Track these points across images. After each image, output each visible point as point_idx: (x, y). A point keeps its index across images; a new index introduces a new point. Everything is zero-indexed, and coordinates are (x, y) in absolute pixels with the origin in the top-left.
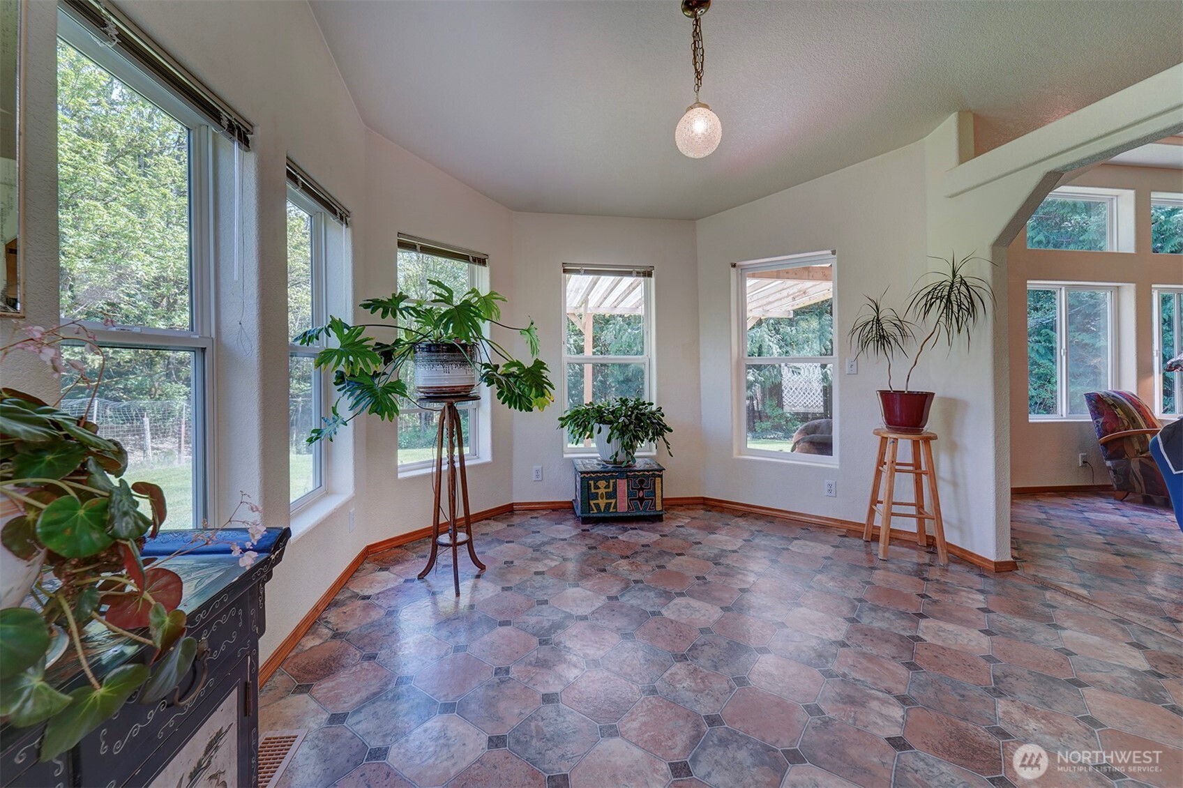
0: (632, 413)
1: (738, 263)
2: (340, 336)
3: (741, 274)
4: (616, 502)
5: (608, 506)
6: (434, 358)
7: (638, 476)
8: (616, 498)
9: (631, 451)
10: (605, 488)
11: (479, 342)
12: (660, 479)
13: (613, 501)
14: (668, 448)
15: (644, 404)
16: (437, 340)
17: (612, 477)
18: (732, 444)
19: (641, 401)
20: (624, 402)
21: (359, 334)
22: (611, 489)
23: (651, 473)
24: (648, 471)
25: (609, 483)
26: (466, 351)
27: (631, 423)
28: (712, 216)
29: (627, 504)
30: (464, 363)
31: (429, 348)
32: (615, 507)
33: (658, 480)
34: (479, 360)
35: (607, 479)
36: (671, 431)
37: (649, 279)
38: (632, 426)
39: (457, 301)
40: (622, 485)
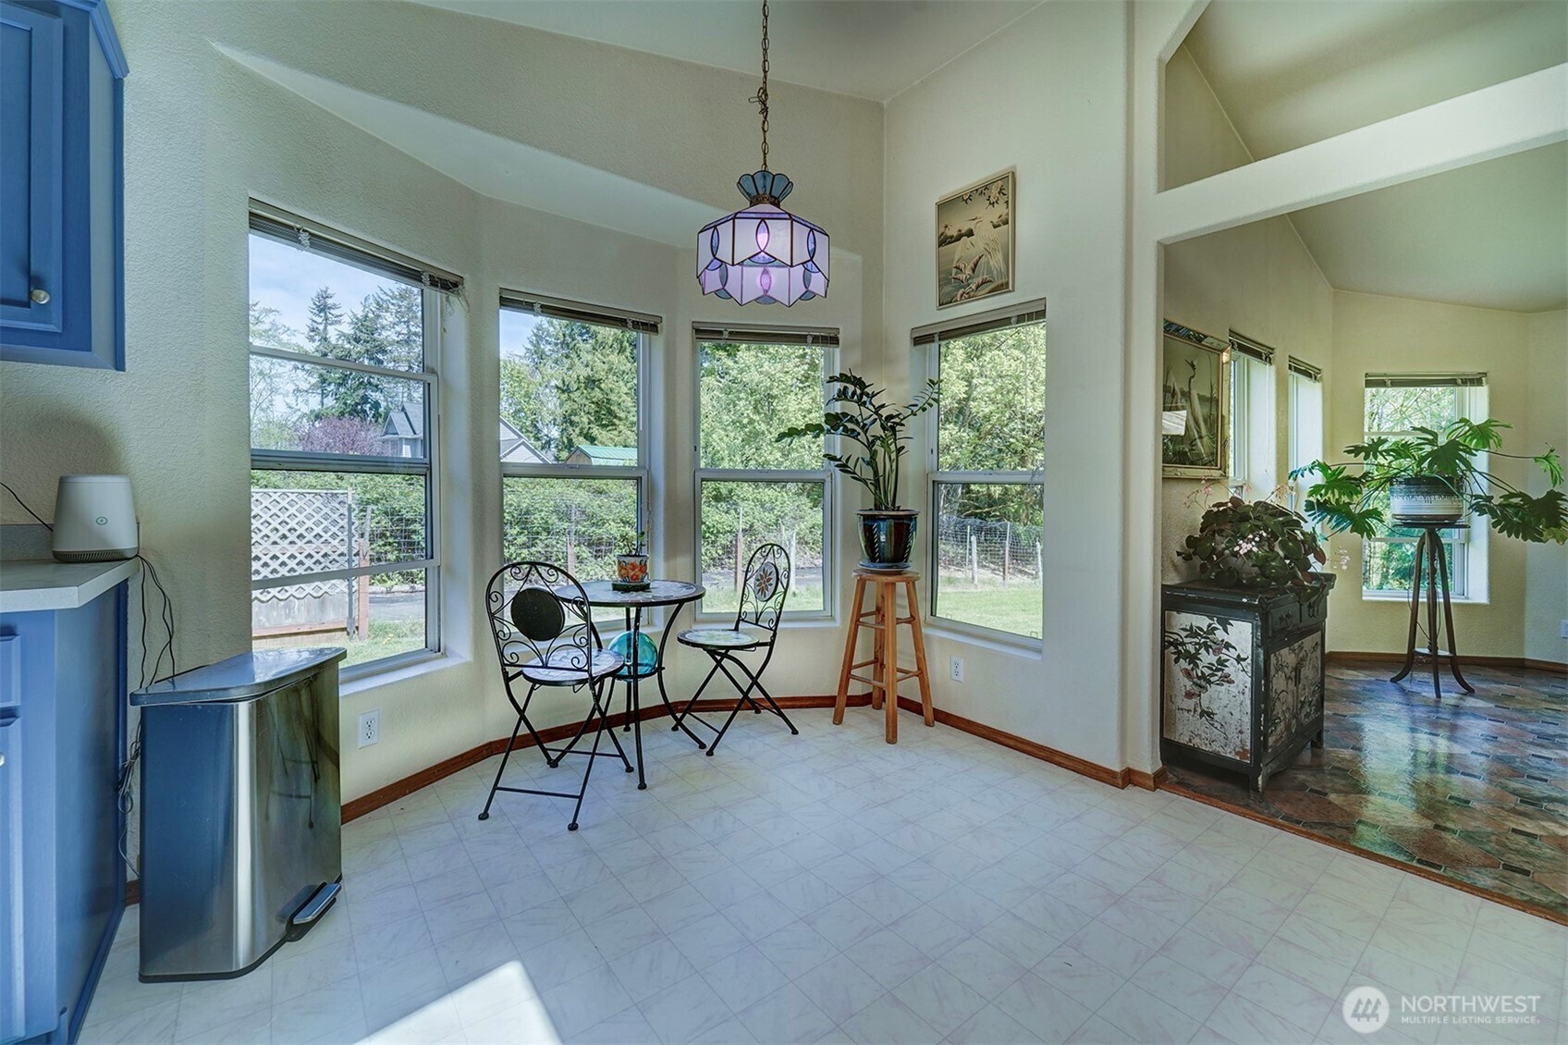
2: (1325, 475)
6: (1413, 490)
11: (1468, 473)
16: (1416, 475)
21: (1341, 472)
26: (1452, 484)
30: (1449, 493)
31: (1408, 482)
34: (1468, 491)
39: (1442, 440)
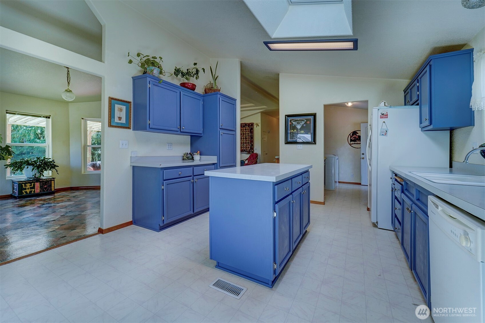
0: (42, 161)
1: (84, 118)
3: (85, 121)
4: (35, 190)
5: (31, 192)
7: (44, 181)
8: (35, 189)
9: (42, 173)
10: (30, 186)
12: (53, 181)
13: (33, 190)
14: (57, 171)
15: (47, 159)
17: (33, 182)
18: (81, 170)
19: (46, 158)
20: (38, 158)
22: (32, 186)
23: (50, 180)
24: (49, 179)
25: (31, 184)
27: (42, 164)
28: (75, 103)
29: (39, 190)
32: (34, 191)
33: (53, 182)
35: (31, 183)
36: (58, 166)
37: (48, 119)
38: (43, 165)
40: (38, 185)
